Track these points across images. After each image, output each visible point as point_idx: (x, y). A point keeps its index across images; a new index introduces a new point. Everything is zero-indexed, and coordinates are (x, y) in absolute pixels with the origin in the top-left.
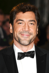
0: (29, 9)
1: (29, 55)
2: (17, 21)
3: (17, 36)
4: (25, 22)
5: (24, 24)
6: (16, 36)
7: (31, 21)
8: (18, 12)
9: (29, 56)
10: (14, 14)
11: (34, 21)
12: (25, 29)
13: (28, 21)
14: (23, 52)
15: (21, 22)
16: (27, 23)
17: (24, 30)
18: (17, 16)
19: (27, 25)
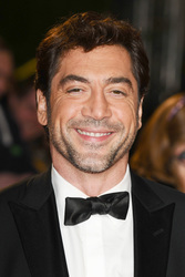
0: (107, 38)
1: (109, 206)
2: (63, 82)
3: (63, 138)
4: (93, 84)
5: (89, 93)
6: (59, 136)
7: (116, 81)
8: (68, 49)
9: (107, 213)
10: (53, 56)
11: (128, 81)
12: (92, 110)
13: (102, 83)
14: (85, 197)
15: (77, 84)
16: (99, 90)
17: (88, 113)
18: (63, 63)
19: (99, 98)
